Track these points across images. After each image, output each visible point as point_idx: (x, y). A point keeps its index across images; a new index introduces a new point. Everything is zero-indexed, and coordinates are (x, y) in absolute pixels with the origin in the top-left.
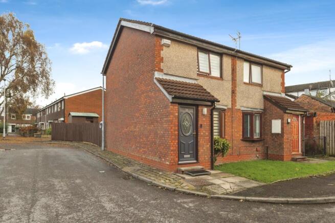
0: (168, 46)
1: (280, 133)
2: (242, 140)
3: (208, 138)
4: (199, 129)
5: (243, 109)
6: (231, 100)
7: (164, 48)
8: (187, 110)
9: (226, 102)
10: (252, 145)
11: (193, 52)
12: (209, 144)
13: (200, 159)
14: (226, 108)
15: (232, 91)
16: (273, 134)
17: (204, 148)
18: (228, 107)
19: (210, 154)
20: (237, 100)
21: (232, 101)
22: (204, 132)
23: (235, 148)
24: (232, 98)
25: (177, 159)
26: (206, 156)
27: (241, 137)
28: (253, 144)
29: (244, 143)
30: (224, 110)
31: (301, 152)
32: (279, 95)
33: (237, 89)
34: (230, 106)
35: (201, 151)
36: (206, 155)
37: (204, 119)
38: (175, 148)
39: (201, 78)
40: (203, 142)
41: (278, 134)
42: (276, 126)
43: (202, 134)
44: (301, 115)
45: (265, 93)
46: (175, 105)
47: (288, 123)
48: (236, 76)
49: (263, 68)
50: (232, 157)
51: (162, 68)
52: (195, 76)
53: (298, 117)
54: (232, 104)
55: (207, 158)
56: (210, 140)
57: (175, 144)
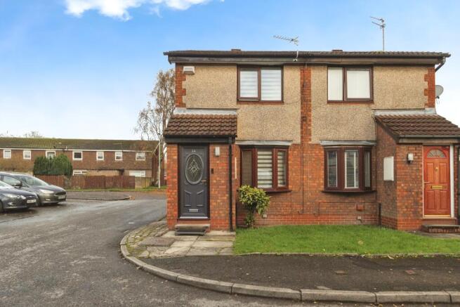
0: (192, 74)
1: (393, 180)
2: (323, 192)
3: (225, 187)
4: (211, 175)
5: (325, 143)
6: (299, 131)
7: (187, 77)
8: (194, 152)
9: (290, 135)
10: (347, 201)
11: (231, 73)
12: (227, 195)
13: (211, 215)
14: (289, 144)
15: (302, 118)
16: (385, 182)
17: (219, 201)
18: (294, 142)
19: (229, 209)
20: (313, 130)
21: (302, 133)
22: (218, 179)
23: (308, 203)
24: (302, 128)
25: (176, 213)
26: (221, 212)
27: (323, 187)
28: (350, 199)
29: (329, 196)
30: (287, 147)
31: (455, 216)
32: (421, 113)
33: (313, 113)
34: (298, 141)
35: (213, 204)
36: (222, 210)
37: (218, 162)
38: (172, 199)
39: (242, 106)
40: (217, 192)
41: (390, 182)
42: (389, 169)
43: (215, 181)
44: (454, 145)
45: (378, 113)
46: (173, 145)
47: (409, 162)
48: (310, 94)
49: (374, 72)
50: (301, 216)
51: (184, 102)
52: (234, 105)
53: (449, 150)
54: (302, 137)
55: (223, 215)
56: (228, 190)
57: (173, 194)
